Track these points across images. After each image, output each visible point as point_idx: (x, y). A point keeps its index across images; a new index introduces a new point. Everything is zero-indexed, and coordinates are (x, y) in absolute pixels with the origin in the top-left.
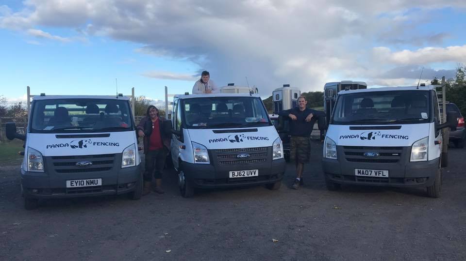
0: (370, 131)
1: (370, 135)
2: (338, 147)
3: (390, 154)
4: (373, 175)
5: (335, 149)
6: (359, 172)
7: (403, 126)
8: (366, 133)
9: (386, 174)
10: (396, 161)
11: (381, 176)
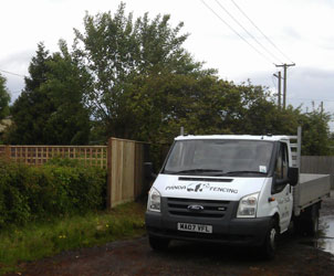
0: (199, 182)
1: (198, 187)
2: (162, 198)
3: (216, 208)
4: (196, 230)
5: (159, 201)
6: (182, 227)
7: (236, 179)
8: (194, 184)
9: (210, 229)
10: (221, 216)
11: (204, 231)
